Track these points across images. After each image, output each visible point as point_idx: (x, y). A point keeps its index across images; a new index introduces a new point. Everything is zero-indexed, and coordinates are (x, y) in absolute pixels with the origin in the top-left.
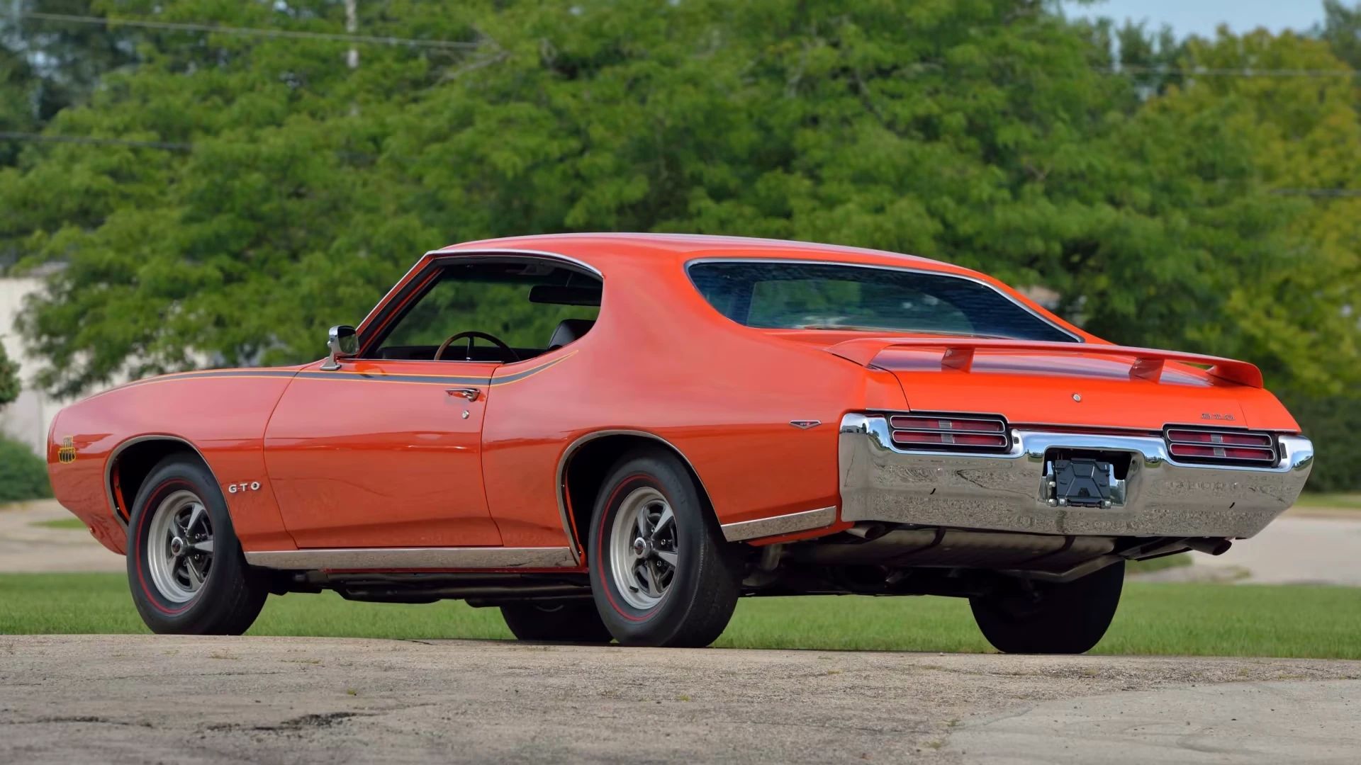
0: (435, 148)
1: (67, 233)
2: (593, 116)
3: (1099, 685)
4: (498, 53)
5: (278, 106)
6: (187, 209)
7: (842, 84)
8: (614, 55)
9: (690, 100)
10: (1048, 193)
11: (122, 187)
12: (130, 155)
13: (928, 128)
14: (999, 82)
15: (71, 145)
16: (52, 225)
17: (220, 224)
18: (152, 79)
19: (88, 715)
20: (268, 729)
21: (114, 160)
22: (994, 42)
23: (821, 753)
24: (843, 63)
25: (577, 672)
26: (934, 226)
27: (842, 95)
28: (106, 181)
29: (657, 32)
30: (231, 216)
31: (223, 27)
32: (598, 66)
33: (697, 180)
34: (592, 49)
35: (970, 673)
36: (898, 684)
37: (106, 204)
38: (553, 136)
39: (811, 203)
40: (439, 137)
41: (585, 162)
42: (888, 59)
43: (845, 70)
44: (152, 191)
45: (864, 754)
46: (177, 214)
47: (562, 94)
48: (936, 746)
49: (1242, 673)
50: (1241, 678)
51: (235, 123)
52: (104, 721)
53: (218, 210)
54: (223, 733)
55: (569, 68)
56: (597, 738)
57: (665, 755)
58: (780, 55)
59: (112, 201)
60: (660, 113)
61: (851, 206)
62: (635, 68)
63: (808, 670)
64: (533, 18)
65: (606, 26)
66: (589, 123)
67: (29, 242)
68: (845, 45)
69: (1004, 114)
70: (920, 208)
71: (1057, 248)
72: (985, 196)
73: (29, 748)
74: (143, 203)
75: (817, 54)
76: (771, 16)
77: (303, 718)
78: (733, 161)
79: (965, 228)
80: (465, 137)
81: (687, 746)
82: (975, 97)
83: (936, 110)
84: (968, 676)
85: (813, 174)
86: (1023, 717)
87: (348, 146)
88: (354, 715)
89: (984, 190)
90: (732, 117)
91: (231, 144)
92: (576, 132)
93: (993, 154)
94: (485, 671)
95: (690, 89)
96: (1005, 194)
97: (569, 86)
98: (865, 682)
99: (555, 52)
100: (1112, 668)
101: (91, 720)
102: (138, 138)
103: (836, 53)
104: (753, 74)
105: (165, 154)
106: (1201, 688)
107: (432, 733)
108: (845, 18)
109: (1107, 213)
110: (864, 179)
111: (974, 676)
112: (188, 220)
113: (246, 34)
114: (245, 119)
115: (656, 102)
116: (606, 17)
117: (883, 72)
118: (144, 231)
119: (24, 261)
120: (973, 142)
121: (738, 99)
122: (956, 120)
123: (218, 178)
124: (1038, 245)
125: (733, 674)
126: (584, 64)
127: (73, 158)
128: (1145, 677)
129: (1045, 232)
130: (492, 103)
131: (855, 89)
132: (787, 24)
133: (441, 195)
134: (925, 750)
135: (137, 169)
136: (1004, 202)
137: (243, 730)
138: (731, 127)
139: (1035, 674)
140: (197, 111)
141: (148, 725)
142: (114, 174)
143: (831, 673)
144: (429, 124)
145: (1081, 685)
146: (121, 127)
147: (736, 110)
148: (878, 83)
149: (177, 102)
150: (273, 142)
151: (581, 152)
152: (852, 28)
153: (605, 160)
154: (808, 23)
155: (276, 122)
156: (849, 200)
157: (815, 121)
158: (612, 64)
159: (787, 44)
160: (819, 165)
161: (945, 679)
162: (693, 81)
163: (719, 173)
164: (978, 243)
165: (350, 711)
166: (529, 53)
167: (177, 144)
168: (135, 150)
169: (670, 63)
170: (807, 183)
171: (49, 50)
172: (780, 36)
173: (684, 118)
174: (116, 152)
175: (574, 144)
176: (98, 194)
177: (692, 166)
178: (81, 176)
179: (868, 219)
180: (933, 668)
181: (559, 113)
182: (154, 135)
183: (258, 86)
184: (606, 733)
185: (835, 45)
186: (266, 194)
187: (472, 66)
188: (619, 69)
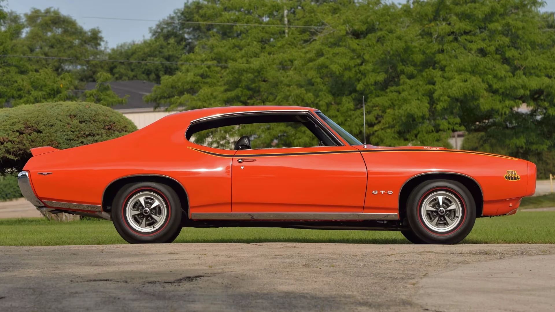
0: (311, 64)
1: (186, 96)
2: (365, 52)
3: (489, 257)
4: (331, 30)
5: (258, 51)
6: (226, 87)
7: (451, 38)
8: (371, 29)
9: (399, 45)
10: (524, 74)
11: (204, 80)
12: (207, 69)
13: (482, 52)
14: (507, 36)
15: (187, 66)
16: (181, 93)
17: (237, 92)
18: (215, 42)
19: (105, 279)
20: (169, 283)
21: (201, 71)
22: (504, 22)
23: (369, 288)
24: (452, 30)
25: (299, 256)
26: (484, 86)
27: (452, 41)
28: (199, 78)
29: (387, 21)
30: (240, 89)
31: (238, 24)
32: (367, 34)
33: (402, 72)
34: (364, 28)
35: (443, 254)
36: (415, 259)
37: (199, 86)
38: (352, 58)
39: (441, 79)
40: (311, 60)
41: (362, 68)
42: (468, 28)
43: (453, 33)
44: (215, 81)
45: (386, 288)
46: (223, 89)
47: (354, 43)
48: (414, 284)
49: (543, 252)
50: (543, 253)
51: (243, 57)
52: (110, 281)
53: (237, 87)
54: (152, 285)
55: (357, 35)
56: (289, 284)
57: (310, 290)
58: (430, 28)
59: (201, 85)
60: (389, 49)
61: (456, 80)
62: (379, 34)
63: (384, 254)
64: (344, 17)
65: (369, 20)
66: (364, 54)
67: (173, 100)
68: (452, 24)
69: (509, 47)
70: (480, 80)
71: (528, 93)
72: (503, 75)
73: (76, 293)
74: (211, 85)
75: (442, 27)
76: (426, 15)
77: (183, 278)
78: (415, 65)
79: (495, 86)
80: (321, 60)
81: (321, 286)
82: (498, 41)
83: (485, 46)
84: (442, 255)
85: (443, 69)
86: (452, 272)
87: (281, 63)
88: (203, 276)
89: (502, 73)
90: (414, 49)
91: (241, 64)
92: (359, 56)
93: (506, 61)
94: (265, 257)
95: (399, 41)
96: (510, 74)
97: (357, 41)
98: (403, 258)
99: (351, 29)
100: (496, 250)
101: (106, 280)
102: (209, 63)
103: (450, 27)
104: (420, 34)
105: (219, 68)
106: (526, 258)
107: (228, 283)
108: (452, 15)
109: (547, 80)
110: (461, 71)
111: (443, 255)
112: (226, 91)
113: (245, 26)
114: (246, 55)
115: (387, 45)
116: (369, 16)
117: (466, 33)
118: (212, 95)
119: (172, 106)
120: (498, 56)
121: (415, 44)
122: (492, 49)
123: (236, 75)
124: (521, 92)
125: (356, 256)
126: (362, 33)
127: (188, 71)
128: (507, 254)
129: (524, 87)
130: (329, 47)
131: (456, 39)
132: (432, 17)
133: (313, 80)
134: (409, 286)
135: (209, 73)
136: (509, 77)
137: (160, 283)
138: (413, 53)
139: (467, 253)
140: (230, 53)
141: (126, 282)
142: (202, 76)
143: (392, 255)
144: (308, 56)
145: (482, 257)
146: (204, 60)
147: (415, 47)
148: (464, 37)
149: (222, 50)
150: (256, 63)
151: (361, 64)
152: (455, 18)
153: (369, 67)
154: (439, 17)
155: (256, 55)
156: (455, 78)
157: (443, 51)
158: (371, 33)
159: (433, 24)
160: (445, 66)
161: (432, 256)
162: (399, 38)
163: (410, 69)
164: (501, 91)
165: (202, 275)
166: (342, 30)
167: (223, 64)
168: (209, 67)
169: (391, 32)
170: (440, 73)
171: (189, 33)
172: (430, 21)
173: (397, 51)
174: (202, 68)
175: (359, 61)
176: (197, 82)
177: (400, 67)
178: (190, 77)
179: (462, 84)
180: (430, 252)
181: (353, 51)
182: (215, 62)
183: (251, 44)
184: (293, 282)
185: (449, 24)
186: (253, 81)
187: (322, 35)
188: (373, 34)
